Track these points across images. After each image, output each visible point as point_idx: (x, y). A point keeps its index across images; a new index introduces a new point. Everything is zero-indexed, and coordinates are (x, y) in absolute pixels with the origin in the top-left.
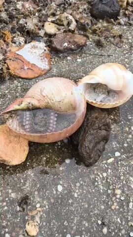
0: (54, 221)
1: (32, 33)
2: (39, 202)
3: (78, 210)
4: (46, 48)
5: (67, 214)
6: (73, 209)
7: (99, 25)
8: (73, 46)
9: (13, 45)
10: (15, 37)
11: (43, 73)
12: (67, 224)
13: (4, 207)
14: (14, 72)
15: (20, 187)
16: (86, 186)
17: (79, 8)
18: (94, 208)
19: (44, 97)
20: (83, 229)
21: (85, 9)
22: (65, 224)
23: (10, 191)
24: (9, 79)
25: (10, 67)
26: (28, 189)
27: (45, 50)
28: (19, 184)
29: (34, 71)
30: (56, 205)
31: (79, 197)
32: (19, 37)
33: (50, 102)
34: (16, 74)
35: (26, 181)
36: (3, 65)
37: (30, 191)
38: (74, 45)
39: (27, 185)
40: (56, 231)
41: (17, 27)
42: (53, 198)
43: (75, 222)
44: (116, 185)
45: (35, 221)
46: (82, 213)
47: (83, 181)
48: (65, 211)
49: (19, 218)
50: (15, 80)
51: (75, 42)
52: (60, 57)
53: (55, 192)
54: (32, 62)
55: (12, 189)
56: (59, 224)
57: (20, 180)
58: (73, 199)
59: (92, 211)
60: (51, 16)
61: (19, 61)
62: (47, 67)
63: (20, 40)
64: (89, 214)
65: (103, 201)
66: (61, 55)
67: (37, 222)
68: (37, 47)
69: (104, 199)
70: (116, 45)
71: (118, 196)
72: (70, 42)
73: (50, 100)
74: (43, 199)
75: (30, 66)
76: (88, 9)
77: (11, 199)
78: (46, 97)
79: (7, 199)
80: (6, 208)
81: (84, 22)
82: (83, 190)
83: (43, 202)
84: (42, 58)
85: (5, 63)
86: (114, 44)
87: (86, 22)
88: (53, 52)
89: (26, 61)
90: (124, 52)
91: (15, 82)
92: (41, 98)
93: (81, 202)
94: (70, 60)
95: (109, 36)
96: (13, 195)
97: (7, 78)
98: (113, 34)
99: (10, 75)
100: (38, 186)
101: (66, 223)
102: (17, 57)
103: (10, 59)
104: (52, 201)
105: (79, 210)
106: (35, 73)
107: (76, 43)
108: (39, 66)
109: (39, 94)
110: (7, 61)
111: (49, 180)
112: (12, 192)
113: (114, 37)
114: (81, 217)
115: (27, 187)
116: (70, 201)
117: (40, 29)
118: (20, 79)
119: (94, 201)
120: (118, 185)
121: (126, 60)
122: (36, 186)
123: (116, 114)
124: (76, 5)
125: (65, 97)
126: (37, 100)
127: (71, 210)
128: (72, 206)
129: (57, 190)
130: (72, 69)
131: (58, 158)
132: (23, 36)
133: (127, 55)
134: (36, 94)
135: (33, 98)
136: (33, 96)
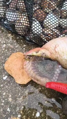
13: (2, 103)
15: (16, 97)
19: (56, 52)
23: (10, 96)
26: (20, 101)
33: (59, 58)
35: (21, 96)
37: (20, 103)
49: (5, 115)
53: (33, 115)
55: (12, 96)
57: (19, 93)
73: (60, 56)
74: (24, 114)
77: (8, 101)
78: (57, 53)
79: (6, 99)
80: (3, 104)
92: (53, 52)
96: (10, 99)
109: (53, 49)
111: (35, 104)
112: (11, 97)
115: (20, 100)
126: (50, 52)
131: (49, 94)
134: (51, 48)
135: (48, 50)
136: (48, 49)
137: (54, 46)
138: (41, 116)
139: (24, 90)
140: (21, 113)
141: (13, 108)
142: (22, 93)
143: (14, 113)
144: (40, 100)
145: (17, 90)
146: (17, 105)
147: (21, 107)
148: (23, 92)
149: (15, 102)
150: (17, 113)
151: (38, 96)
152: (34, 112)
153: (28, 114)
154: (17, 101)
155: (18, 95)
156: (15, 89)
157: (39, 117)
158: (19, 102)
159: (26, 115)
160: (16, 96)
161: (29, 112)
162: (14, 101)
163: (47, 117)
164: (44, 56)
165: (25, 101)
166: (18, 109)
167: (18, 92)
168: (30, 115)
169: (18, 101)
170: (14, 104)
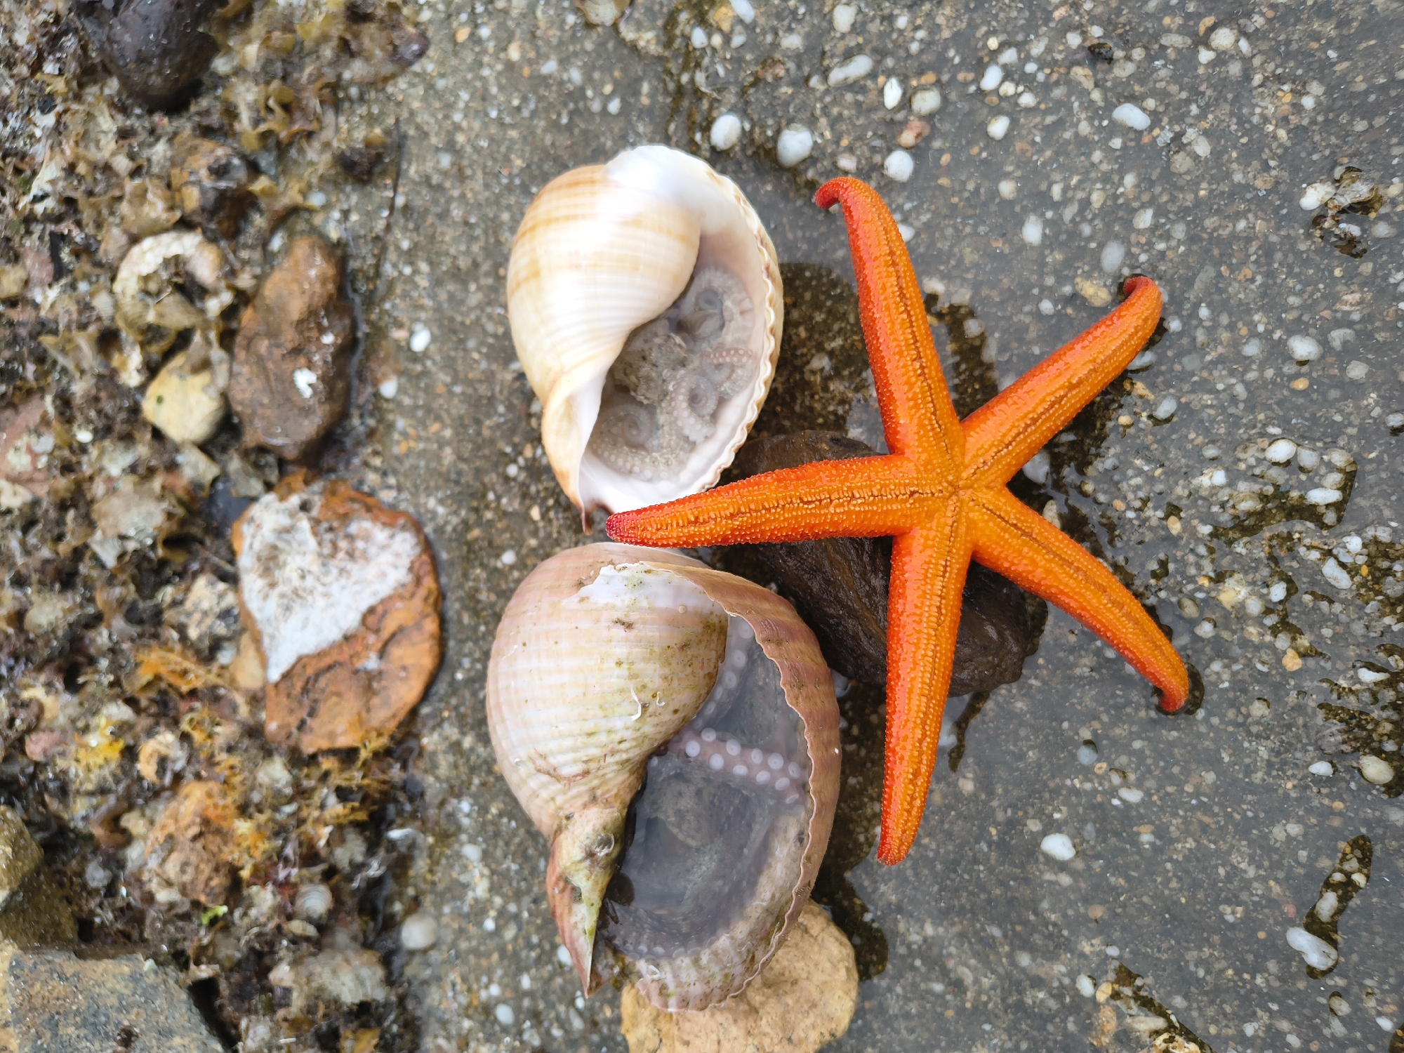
0: (1192, 955)
1: (183, 522)
2: (1073, 975)
3: (1204, 828)
4: (295, 500)
5: (1196, 885)
6: (1190, 844)
7: (246, 95)
8: (328, 339)
9: (224, 657)
10: (181, 629)
11: (429, 582)
12: (1240, 909)
14: (380, 735)
15: (961, 1010)
16: (1117, 720)
17: (107, 168)
18: (1237, 751)
20: (1303, 854)
21: (124, 134)
22: (1230, 918)
24: (404, 767)
25: (343, 741)
26: (986, 982)
27: (304, 507)
28: (945, 1005)
29: (401, 629)
30: (1124, 906)
31: (1150, 784)
32: (188, 605)
33: (624, 756)
34: (392, 725)
35: (945, 973)
36: (326, 775)
37: (1000, 977)
38: (322, 330)
39: (968, 976)
40: (1238, 972)
41: (131, 592)
42: (1087, 901)
43: (1251, 872)
44: (1192, 580)
45: (1145, 1038)
46: (1229, 817)
47: (1083, 723)
48: (1174, 884)
50: (417, 737)
51: (311, 320)
52: (371, 433)
54: (351, 620)
56: (1216, 939)
57: (930, 992)
58: (1141, 820)
59: (1249, 771)
60: (116, 360)
61: (322, 682)
62: (405, 545)
63: (205, 605)
64: (1251, 788)
65: (1232, 688)
66: (356, 421)
67: (1157, 1033)
68: (275, 547)
69: (1226, 676)
70: (402, 63)
71: (1255, 607)
72: (297, 351)
73: (613, 753)
75: (372, 639)
76: (124, 110)
81: (203, 192)
82: (1126, 748)
83: (1082, 955)
84: (343, 544)
85: (313, 758)
86: (393, 76)
87: (204, 173)
88: (328, 461)
89: (336, 646)
90: (463, 35)
91: (430, 741)
93: (1181, 791)
94: (401, 390)
95: (330, 76)
97: (396, 773)
98: (325, 38)
99: (383, 755)
100: (996, 932)
101: (1231, 914)
102: (299, 685)
103: (302, 725)
104: (1098, 912)
105: (1207, 820)
106: (418, 626)
107: (312, 313)
108: (385, 589)
109: (559, 786)
110: (308, 748)
111: (991, 870)
113: (346, 49)
114: (1243, 829)
115: (976, 981)
116: (1146, 837)
117: (172, 467)
118: (425, 710)
119: (1211, 727)
120: (1199, 567)
121: (514, 53)
122: (990, 943)
123: (811, 330)
124: (82, 168)
125: (633, 676)
127: (1187, 859)
128: (1172, 841)
129: (1062, 866)
130: (458, 408)
132: (185, 576)
133: (485, 32)
134: (553, 799)
135: (568, 818)
136: (562, 814)
137: (545, 778)
138: (1065, 822)
139: (902, 950)
140: (1063, 969)
141: (1035, 1033)
142: (923, 969)
143: (1071, 1027)
144: (956, 828)
145: (913, 1008)
146: (1010, 1001)
147: (1023, 970)
148: (918, 963)
149: (996, 1016)
150: (1068, 1000)
151: (933, 846)
152: (1049, 876)
153: (1065, 916)
154: (986, 1004)
155: (941, 996)
156: (902, 1025)
157: (1072, 837)
158: (993, 988)
159: (1072, 933)
160: (950, 1013)
161: (1053, 910)
162: (987, 1027)
163: (1068, 782)
164: (606, 851)
165: (981, 940)
166: (1041, 995)
167: (923, 998)
168: (1071, 904)
169: (984, 998)
170: (1007, 1030)
